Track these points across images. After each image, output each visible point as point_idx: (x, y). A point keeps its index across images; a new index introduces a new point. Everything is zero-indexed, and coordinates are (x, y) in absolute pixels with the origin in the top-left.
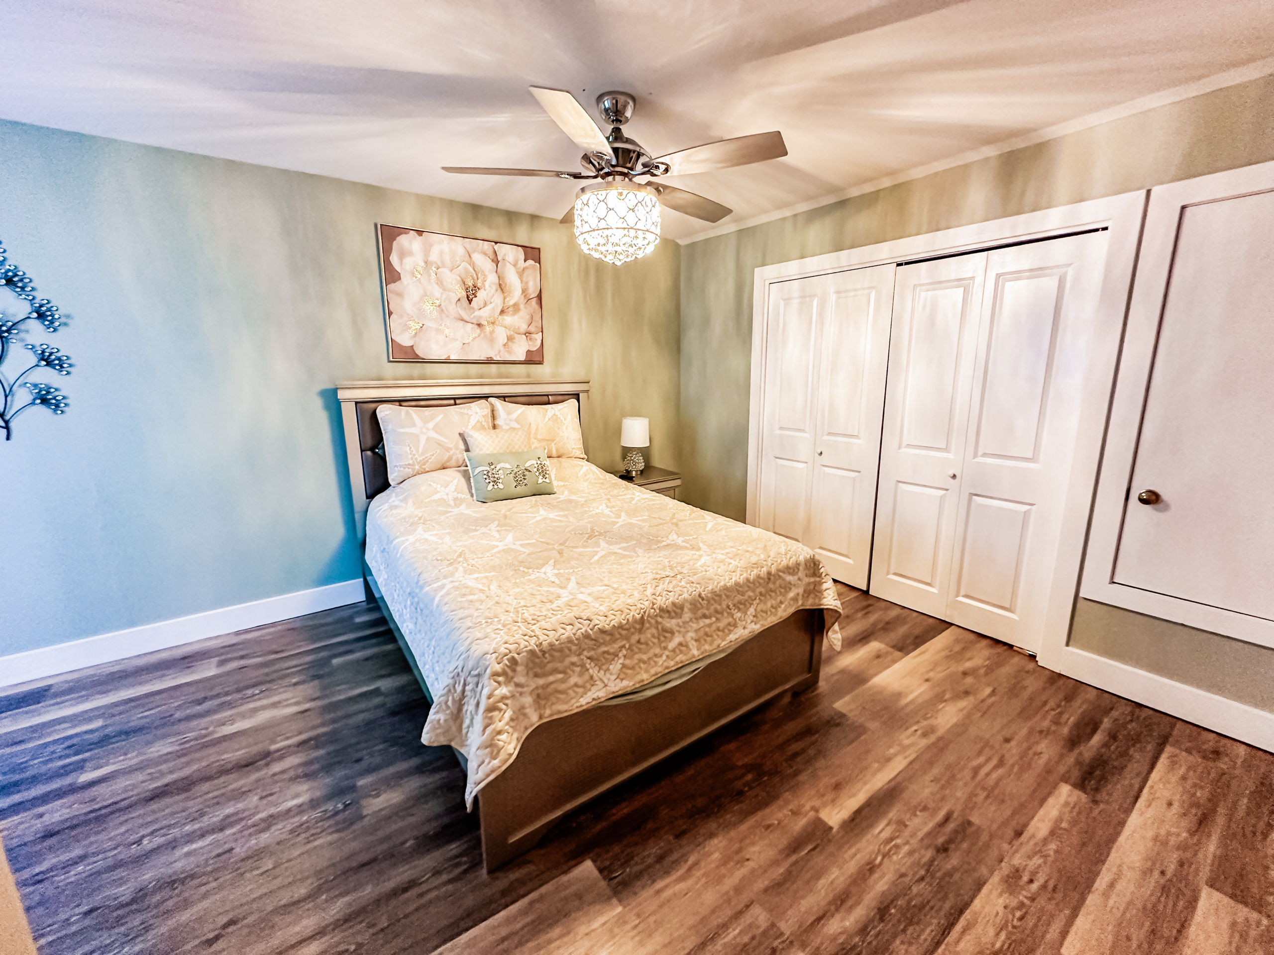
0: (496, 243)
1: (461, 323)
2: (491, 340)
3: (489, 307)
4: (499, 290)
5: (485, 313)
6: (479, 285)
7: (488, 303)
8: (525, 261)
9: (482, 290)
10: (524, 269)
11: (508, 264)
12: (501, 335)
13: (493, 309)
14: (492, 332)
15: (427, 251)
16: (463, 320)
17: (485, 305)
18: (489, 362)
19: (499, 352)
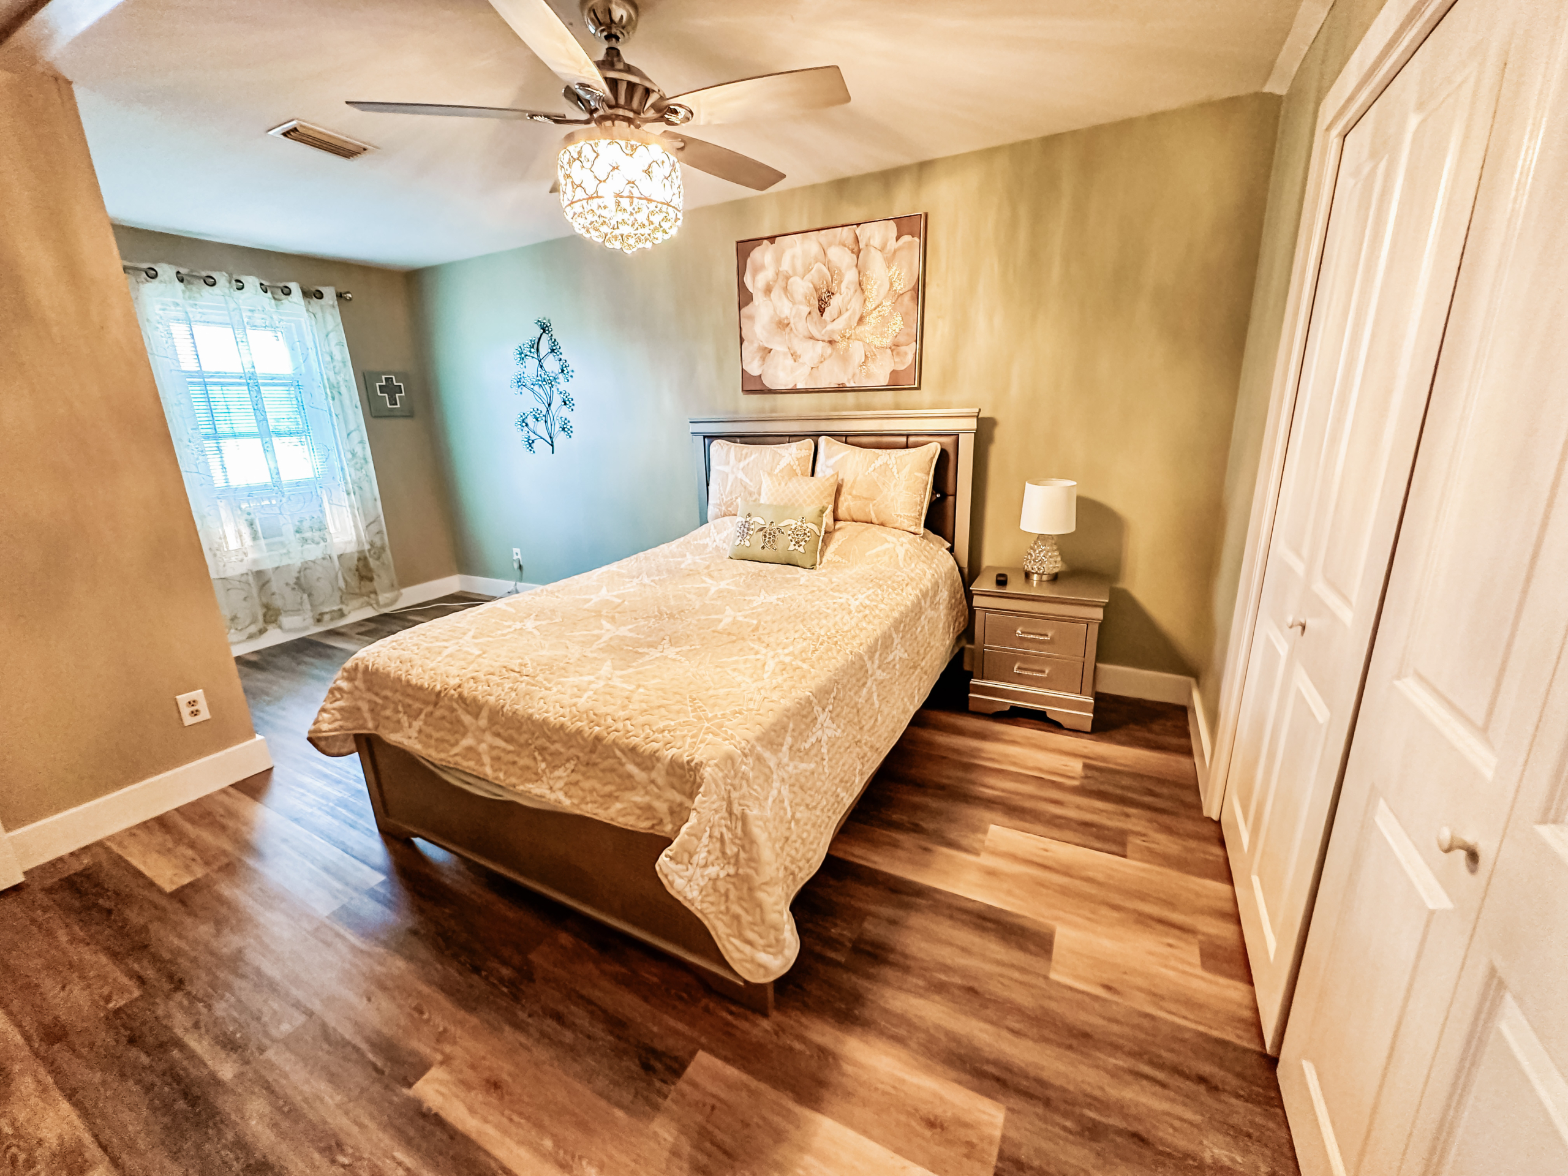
0: (858, 225)
1: (812, 341)
2: (845, 359)
3: (845, 316)
4: (859, 290)
5: (839, 324)
6: (835, 289)
7: (843, 310)
8: (898, 239)
9: (837, 296)
10: (895, 251)
11: (873, 250)
12: (857, 351)
13: (850, 318)
14: (847, 350)
15: (778, 260)
16: (812, 338)
17: (840, 314)
18: (841, 389)
19: (854, 375)
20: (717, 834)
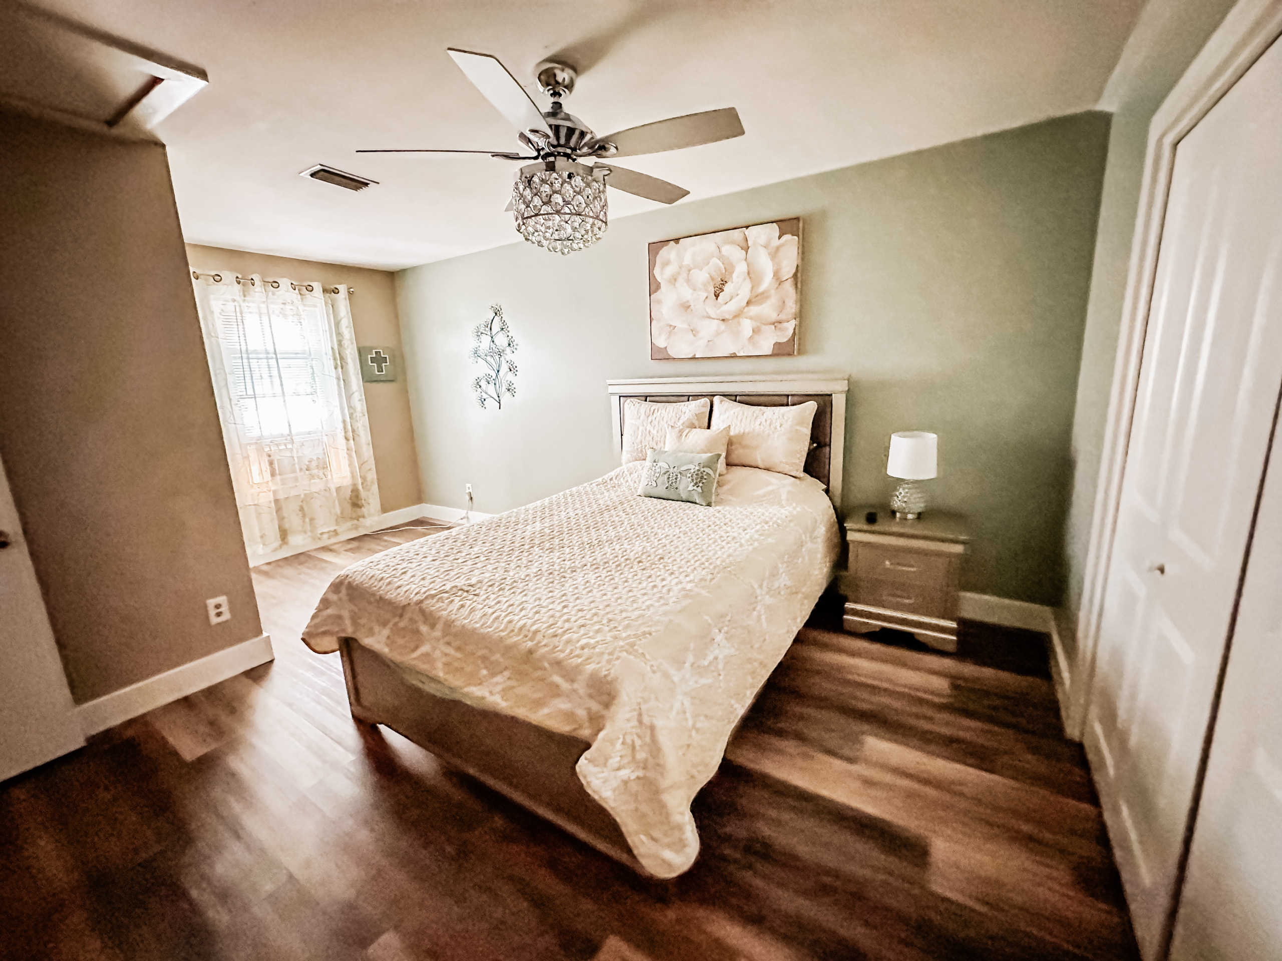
0: (747, 227)
1: (708, 320)
2: (736, 333)
3: (736, 300)
4: (748, 279)
5: (731, 306)
6: (728, 279)
7: (735, 295)
8: (780, 237)
9: (730, 284)
10: (777, 248)
11: (759, 247)
12: (747, 326)
13: (740, 301)
14: (738, 326)
15: (681, 257)
16: (709, 317)
17: (732, 298)
18: (733, 356)
19: (744, 345)
20: (629, 740)
